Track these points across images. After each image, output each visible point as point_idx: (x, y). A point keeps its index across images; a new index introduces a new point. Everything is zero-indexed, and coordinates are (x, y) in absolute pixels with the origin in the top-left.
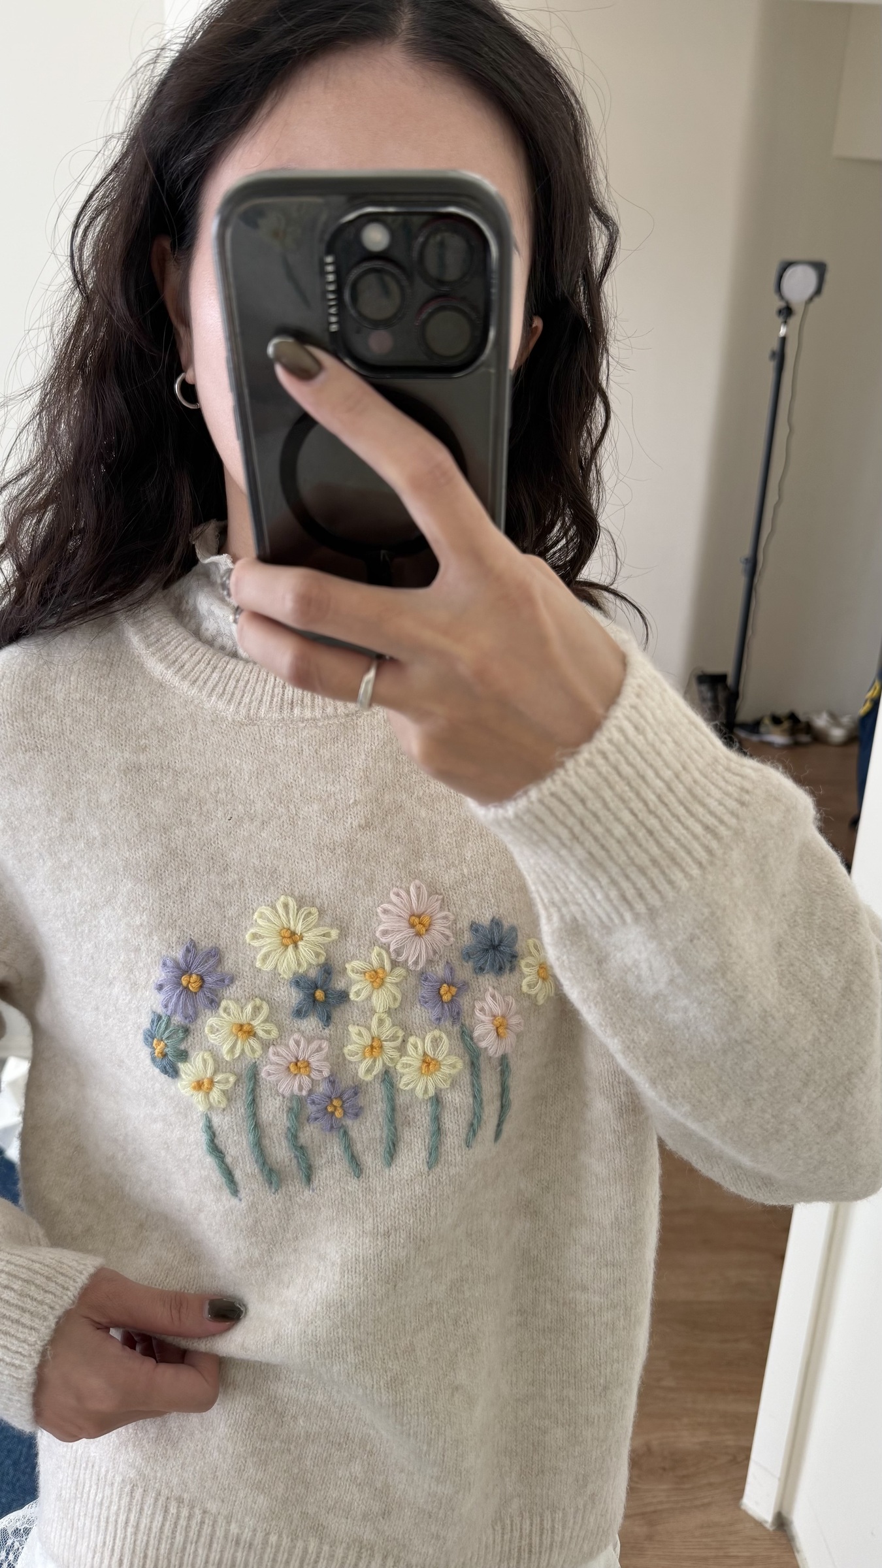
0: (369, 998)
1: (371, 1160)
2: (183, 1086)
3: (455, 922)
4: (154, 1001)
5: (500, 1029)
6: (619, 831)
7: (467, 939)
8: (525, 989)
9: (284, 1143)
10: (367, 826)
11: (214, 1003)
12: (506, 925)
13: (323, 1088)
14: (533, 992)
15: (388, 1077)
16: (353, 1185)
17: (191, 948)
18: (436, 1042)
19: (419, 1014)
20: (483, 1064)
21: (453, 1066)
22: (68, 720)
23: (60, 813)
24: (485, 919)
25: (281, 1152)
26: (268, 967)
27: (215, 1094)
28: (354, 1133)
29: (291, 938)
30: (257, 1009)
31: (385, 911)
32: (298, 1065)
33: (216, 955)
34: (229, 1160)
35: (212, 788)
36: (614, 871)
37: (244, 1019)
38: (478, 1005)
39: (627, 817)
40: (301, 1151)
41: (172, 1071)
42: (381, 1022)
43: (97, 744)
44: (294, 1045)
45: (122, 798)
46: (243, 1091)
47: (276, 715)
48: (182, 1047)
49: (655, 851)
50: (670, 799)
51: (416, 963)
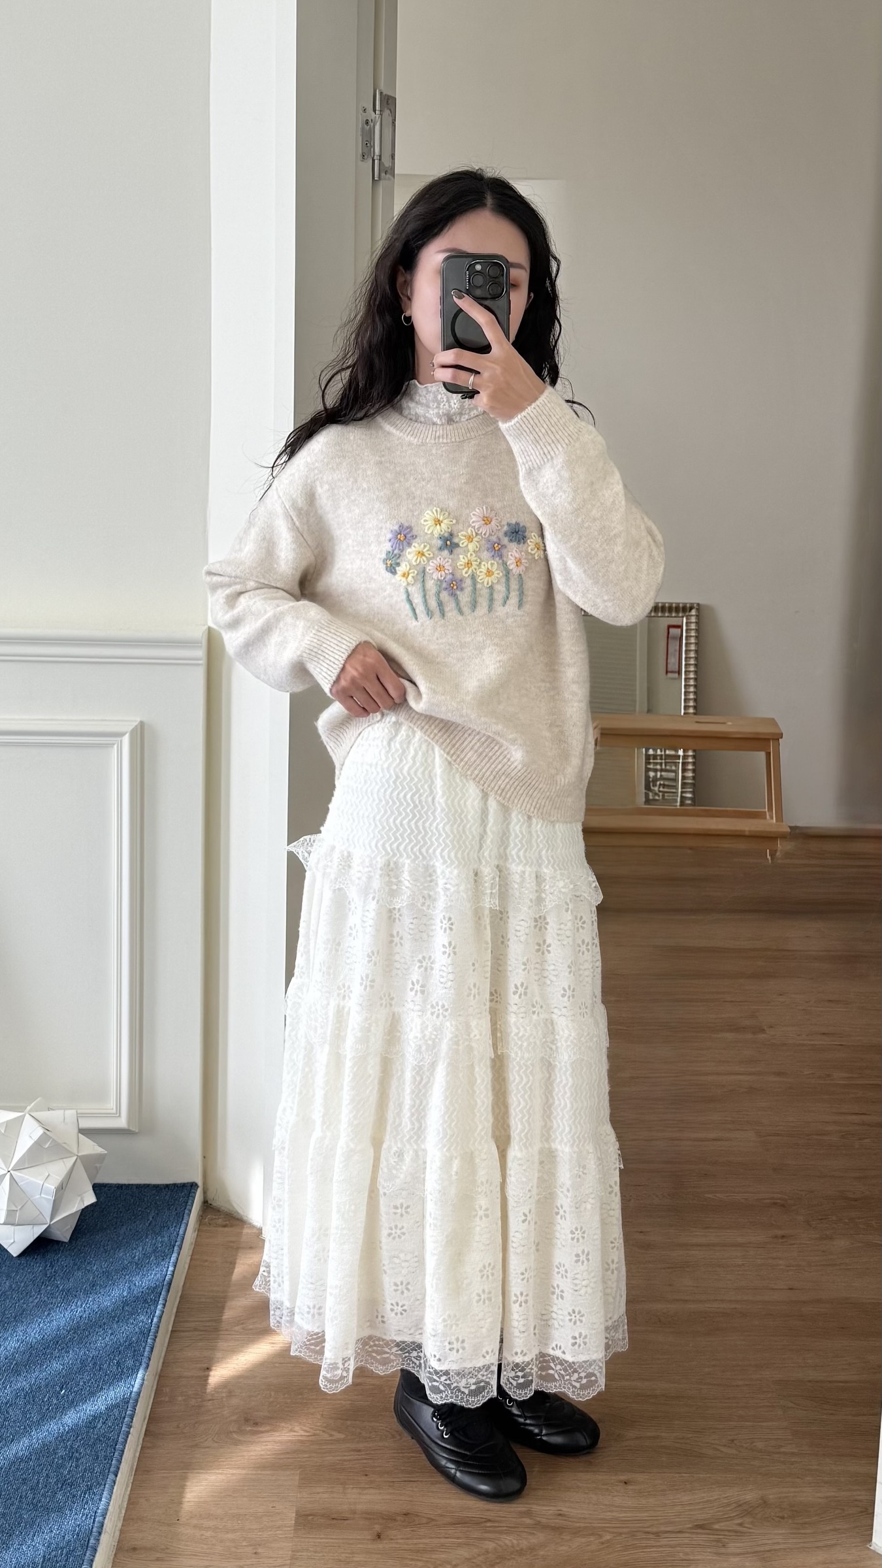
0: (467, 546)
1: (466, 610)
2: (398, 577)
3: (501, 522)
4: (387, 546)
5: (518, 562)
7: (506, 528)
8: (530, 551)
9: (434, 598)
10: (466, 483)
11: (409, 545)
12: (521, 525)
13: (449, 577)
14: (533, 552)
15: (473, 577)
16: (460, 618)
17: (401, 526)
18: (492, 564)
19: (485, 555)
20: (510, 576)
21: (498, 574)
22: (355, 446)
23: (351, 479)
24: (514, 522)
25: (433, 603)
26: (429, 532)
27: (410, 578)
28: (460, 598)
29: (438, 522)
30: (425, 546)
31: (474, 515)
32: (440, 568)
33: (410, 528)
34: (414, 605)
35: (409, 469)
37: (420, 550)
38: (510, 553)
40: (440, 604)
41: (394, 572)
42: (471, 555)
43: (366, 454)
44: (437, 561)
45: (375, 473)
46: (420, 577)
47: (433, 442)
48: (398, 561)
51: (485, 534)
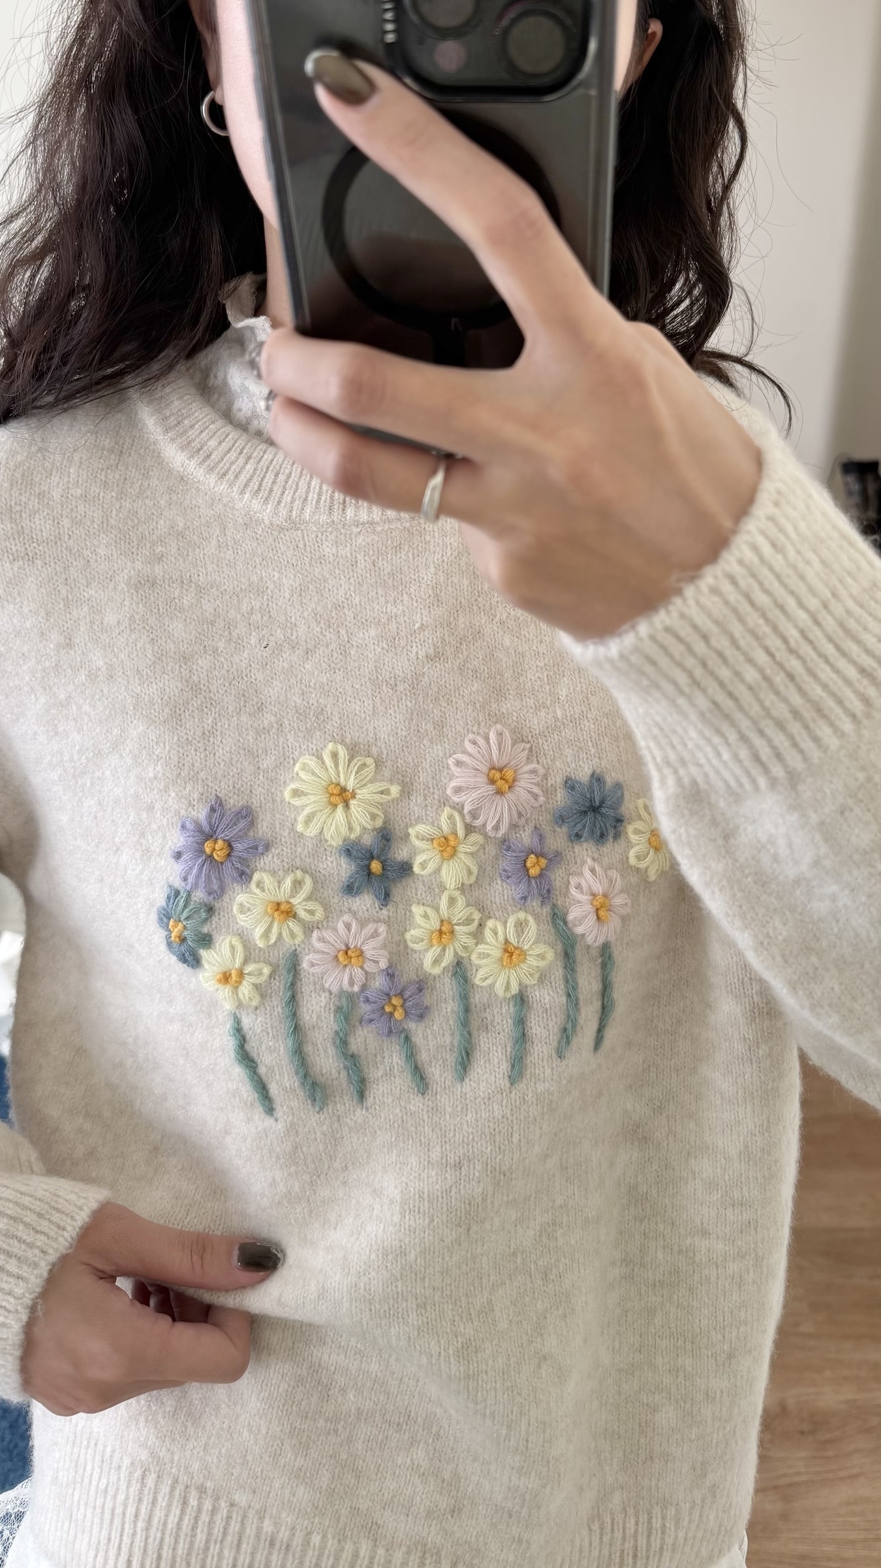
0: (438, 871)
1: (439, 1073)
2: (206, 978)
3: (545, 777)
4: (171, 873)
5: (601, 911)
6: (751, 675)
7: (561, 798)
8: (633, 861)
9: (331, 1051)
10: (436, 657)
11: (244, 876)
12: (609, 781)
13: (379, 983)
14: (642, 865)
15: (460, 970)
16: (417, 1103)
17: (217, 807)
18: (520, 926)
19: (501, 891)
20: (579, 953)
21: (542, 957)
22: (66, 522)
23: (55, 637)
24: (583, 774)
25: (326, 1061)
26: (312, 832)
27: (246, 989)
28: (418, 1039)
29: (342, 796)
30: (297, 884)
31: (459, 763)
32: (349, 954)
33: (247, 815)
34: (262, 1070)
35: (245, 608)
36: (745, 724)
37: (281, 896)
38: (573, 881)
39: (761, 657)
40: (353, 1062)
41: (192, 959)
42: (452, 901)
43: (102, 551)
44: (342, 930)
45: (132, 618)
46: (280, 986)
47: (324, 518)
48: (205, 930)
49: (797, 700)
50: (816, 634)
51: (496, 828)
